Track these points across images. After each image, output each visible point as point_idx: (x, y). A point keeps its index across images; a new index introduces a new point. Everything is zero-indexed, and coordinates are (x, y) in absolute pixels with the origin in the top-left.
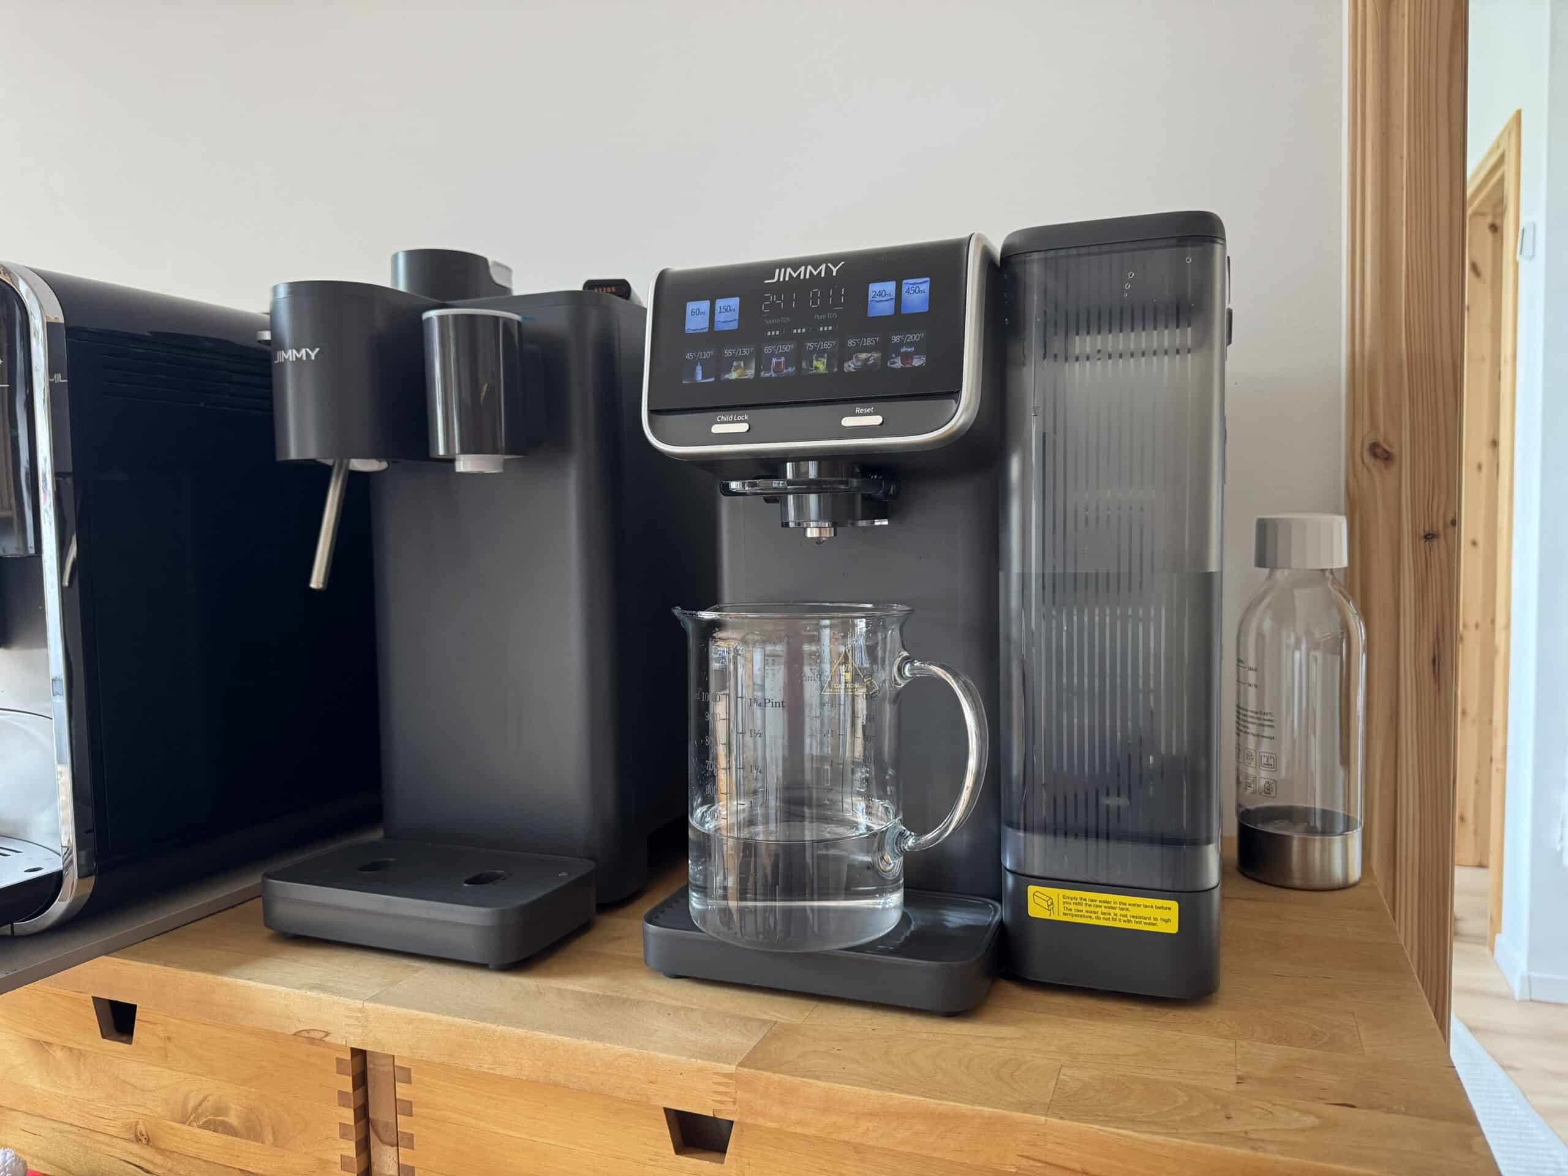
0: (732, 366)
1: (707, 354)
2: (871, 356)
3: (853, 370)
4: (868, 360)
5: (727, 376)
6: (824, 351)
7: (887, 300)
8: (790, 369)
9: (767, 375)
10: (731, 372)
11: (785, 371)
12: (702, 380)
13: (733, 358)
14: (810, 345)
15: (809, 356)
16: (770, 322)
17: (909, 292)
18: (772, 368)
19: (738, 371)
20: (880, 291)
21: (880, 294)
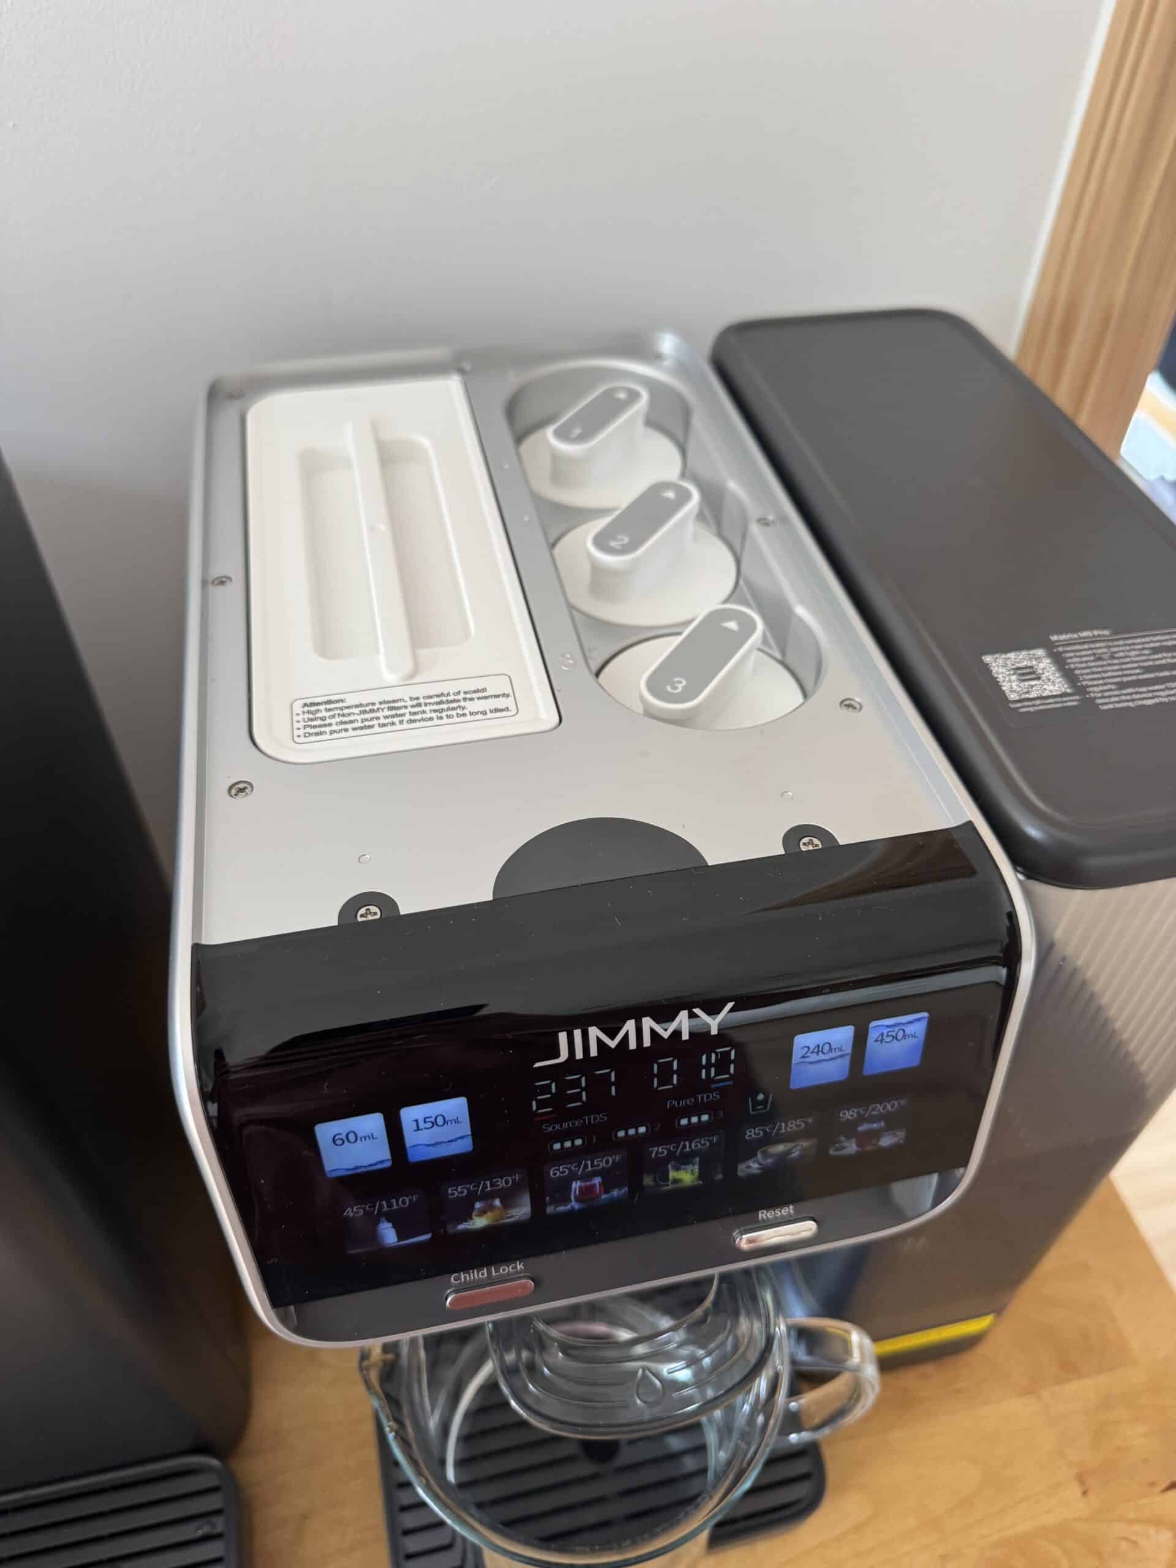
0: (473, 1208)
1: (404, 1202)
2: (796, 1146)
3: (759, 1171)
4: (789, 1152)
5: (461, 1227)
6: (693, 1154)
7: (831, 1059)
8: (615, 1193)
9: (562, 1208)
10: (471, 1218)
11: (604, 1196)
12: (398, 1242)
13: (472, 1198)
14: (658, 1151)
15: (660, 1168)
16: (558, 1127)
17: (882, 1039)
18: (573, 1198)
19: (489, 1214)
20: (818, 1046)
21: (819, 1049)
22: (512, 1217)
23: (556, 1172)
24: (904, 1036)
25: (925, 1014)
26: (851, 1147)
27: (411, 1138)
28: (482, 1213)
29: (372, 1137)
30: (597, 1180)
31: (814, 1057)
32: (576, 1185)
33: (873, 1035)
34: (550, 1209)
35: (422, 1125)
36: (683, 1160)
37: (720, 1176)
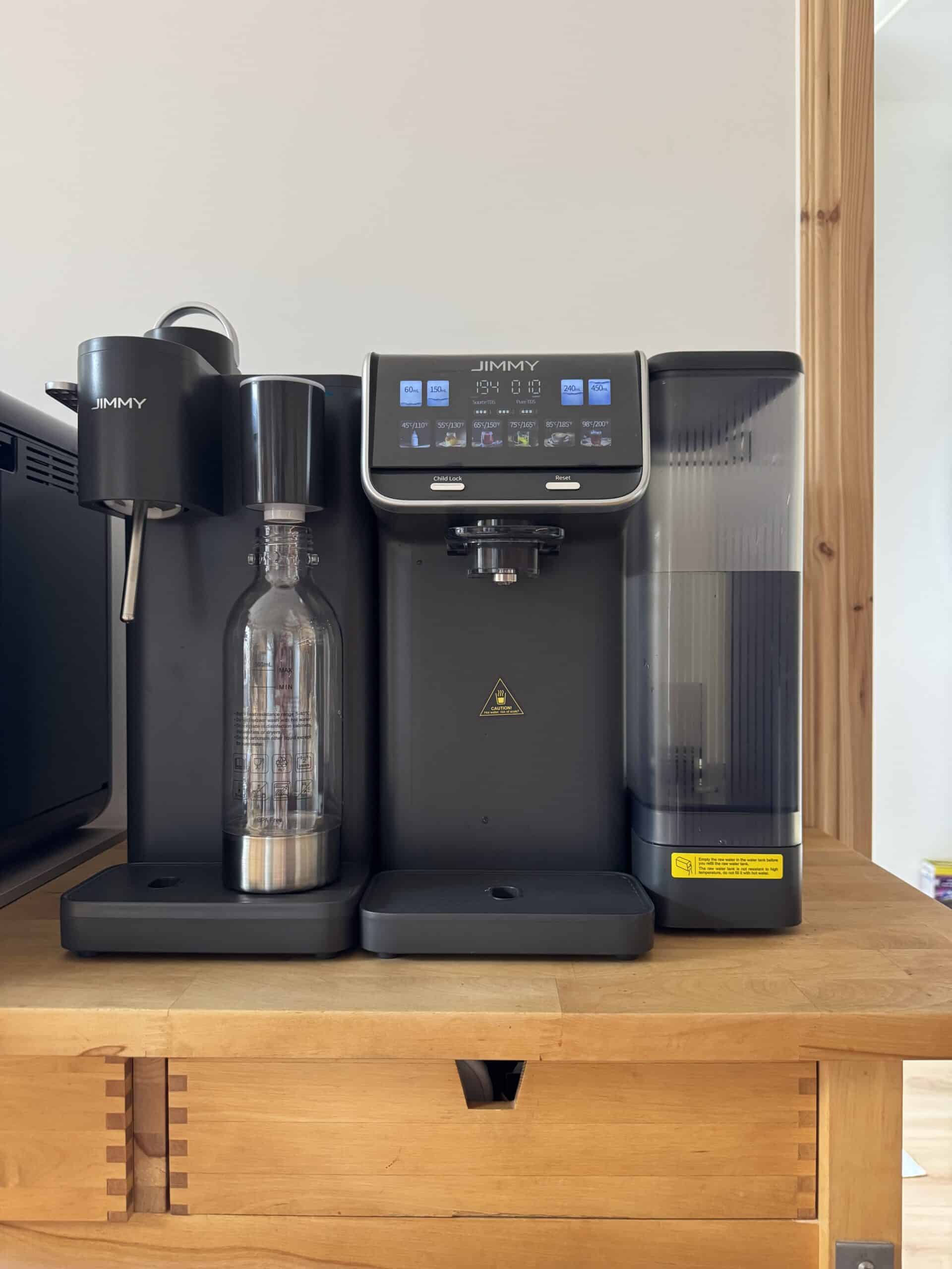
0: (446, 436)
1: (422, 425)
2: (567, 436)
3: (552, 446)
4: (564, 438)
5: (441, 444)
6: (527, 429)
7: (576, 394)
8: (498, 442)
9: (478, 445)
10: (445, 441)
11: (493, 443)
12: (419, 446)
13: (446, 430)
14: (514, 424)
15: (514, 432)
16: (478, 403)
17: (594, 389)
18: (482, 441)
19: (451, 440)
20: (570, 386)
21: (571, 388)
22: (459, 444)
23: (477, 425)
24: (602, 389)
25: (609, 380)
26: (589, 443)
27: (430, 395)
28: (449, 439)
29: (417, 391)
30: (491, 433)
31: (569, 392)
32: (483, 434)
33: (590, 386)
34: (473, 444)
35: (434, 390)
36: (523, 431)
37: (537, 445)
